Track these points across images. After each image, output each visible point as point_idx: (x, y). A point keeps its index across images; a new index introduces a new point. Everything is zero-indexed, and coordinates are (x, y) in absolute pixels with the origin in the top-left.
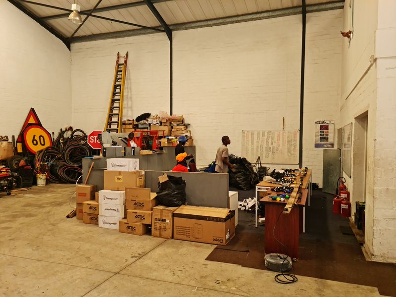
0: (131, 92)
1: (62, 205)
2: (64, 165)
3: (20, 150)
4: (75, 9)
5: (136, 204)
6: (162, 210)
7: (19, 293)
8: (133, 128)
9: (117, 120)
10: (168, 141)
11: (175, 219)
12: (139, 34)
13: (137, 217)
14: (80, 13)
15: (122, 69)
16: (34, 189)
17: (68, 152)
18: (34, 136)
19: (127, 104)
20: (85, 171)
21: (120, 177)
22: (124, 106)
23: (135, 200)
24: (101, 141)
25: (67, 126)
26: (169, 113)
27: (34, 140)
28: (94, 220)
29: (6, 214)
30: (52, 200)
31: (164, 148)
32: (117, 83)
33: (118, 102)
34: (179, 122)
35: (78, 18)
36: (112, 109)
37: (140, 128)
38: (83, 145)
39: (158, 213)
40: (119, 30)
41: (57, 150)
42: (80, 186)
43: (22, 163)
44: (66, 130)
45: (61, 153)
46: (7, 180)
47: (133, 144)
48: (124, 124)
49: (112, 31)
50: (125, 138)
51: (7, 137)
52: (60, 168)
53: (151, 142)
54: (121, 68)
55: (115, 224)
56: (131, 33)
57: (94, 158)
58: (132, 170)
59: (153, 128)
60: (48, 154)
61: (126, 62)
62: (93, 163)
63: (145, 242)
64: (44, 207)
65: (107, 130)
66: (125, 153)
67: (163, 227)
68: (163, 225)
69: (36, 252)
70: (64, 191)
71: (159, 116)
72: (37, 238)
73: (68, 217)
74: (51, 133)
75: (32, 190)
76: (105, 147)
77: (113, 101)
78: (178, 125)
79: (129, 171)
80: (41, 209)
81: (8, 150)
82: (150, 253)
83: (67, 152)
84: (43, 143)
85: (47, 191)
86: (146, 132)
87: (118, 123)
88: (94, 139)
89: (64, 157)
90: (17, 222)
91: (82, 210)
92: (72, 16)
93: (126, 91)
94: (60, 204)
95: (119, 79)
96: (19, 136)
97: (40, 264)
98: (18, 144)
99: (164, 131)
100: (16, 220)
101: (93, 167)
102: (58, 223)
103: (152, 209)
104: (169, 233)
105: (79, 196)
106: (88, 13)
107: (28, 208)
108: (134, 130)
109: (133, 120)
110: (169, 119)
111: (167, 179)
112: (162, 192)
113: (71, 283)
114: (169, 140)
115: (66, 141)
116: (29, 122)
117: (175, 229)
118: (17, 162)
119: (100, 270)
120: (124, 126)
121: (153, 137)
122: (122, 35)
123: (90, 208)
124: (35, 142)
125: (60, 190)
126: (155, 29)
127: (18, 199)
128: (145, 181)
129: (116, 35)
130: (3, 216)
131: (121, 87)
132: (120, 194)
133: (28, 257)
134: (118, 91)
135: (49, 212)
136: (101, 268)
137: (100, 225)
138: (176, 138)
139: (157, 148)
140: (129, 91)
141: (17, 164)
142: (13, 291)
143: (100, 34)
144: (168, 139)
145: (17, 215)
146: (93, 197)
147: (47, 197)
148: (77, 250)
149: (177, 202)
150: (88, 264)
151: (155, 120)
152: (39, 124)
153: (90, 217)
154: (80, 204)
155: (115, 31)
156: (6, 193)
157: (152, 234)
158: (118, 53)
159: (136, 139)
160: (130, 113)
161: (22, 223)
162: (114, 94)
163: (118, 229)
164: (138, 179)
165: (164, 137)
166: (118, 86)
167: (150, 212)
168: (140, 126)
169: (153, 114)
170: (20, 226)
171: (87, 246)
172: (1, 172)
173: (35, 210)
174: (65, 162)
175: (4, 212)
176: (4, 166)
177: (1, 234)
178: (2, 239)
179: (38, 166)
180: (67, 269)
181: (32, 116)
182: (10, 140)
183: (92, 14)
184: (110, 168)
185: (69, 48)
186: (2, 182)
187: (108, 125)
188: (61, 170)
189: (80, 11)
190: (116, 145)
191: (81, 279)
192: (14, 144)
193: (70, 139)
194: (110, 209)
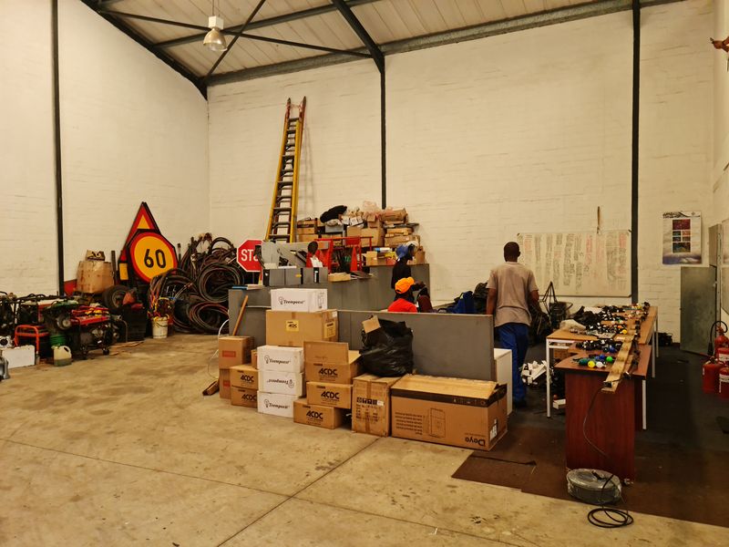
0: (312, 168)
1: (196, 372)
2: (198, 301)
3: (124, 276)
4: (214, 25)
5: (322, 371)
6: (369, 384)
7: (124, 528)
8: (316, 233)
9: (287, 220)
10: (378, 256)
11: (395, 399)
12: (325, 64)
13: (325, 394)
14: (222, 33)
15: (296, 128)
16: (148, 344)
17: (205, 279)
18: (148, 251)
19: (305, 191)
20: (234, 312)
21: (295, 322)
22: (299, 195)
23: (321, 365)
24: (259, 257)
25: (202, 232)
26: (380, 206)
27: (147, 257)
28: (250, 399)
29: (102, 388)
30: (180, 364)
31: (371, 269)
32: (287, 154)
33: (288, 187)
34: (398, 220)
35: (219, 42)
36: (278, 200)
37: (328, 234)
38: (230, 265)
39: (362, 389)
40: (290, 59)
41: (185, 275)
42: (225, 338)
43: (128, 298)
44: (201, 239)
45: (192, 281)
46: (104, 329)
47: (316, 262)
48: (300, 226)
49: (277, 61)
50: (302, 253)
51: (102, 253)
52: (191, 307)
53: (347, 259)
54: (294, 126)
55: (286, 407)
56: (312, 63)
57: (248, 288)
58: (315, 309)
59: (351, 233)
60: (170, 282)
61: (302, 115)
62: (247, 297)
63: (339, 441)
64: (164, 376)
65: (270, 237)
66: (302, 278)
67: (371, 414)
68: (372, 411)
69: (152, 455)
70: (198, 348)
71: (361, 210)
72: (154, 430)
73: (205, 393)
74: (175, 245)
75: (145, 346)
76: (267, 268)
77: (280, 186)
78: (397, 226)
79: (311, 311)
80: (160, 380)
81: (104, 277)
82: (349, 463)
83: (202, 278)
84: (162, 263)
85: (170, 348)
86: (339, 240)
87: (290, 225)
88: (248, 254)
89: (198, 287)
90: (120, 401)
91: (229, 381)
92: (209, 38)
93: (302, 167)
94: (192, 371)
95: (290, 146)
96: (122, 251)
97: (158, 477)
98: (121, 265)
99: (370, 238)
100: (117, 399)
101: (246, 305)
102: (189, 405)
103: (351, 382)
104: (382, 425)
105: (223, 356)
106: (237, 31)
107: (138, 377)
108: (317, 236)
110: (380, 216)
111: (378, 326)
112: (368, 350)
113: (213, 512)
114: (380, 254)
115: (201, 258)
116: (139, 227)
117: (394, 419)
118: (118, 297)
119: (261, 491)
120: (300, 230)
121: (352, 248)
122: (295, 67)
123: (243, 378)
124: (149, 262)
125: (191, 345)
126: (354, 54)
127: (121, 362)
128: (338, 329)
129: (284, 68)
130: (97, 392)
131: (293, 161)
132: (295, 353)
133: (136, 464)
134: (288, 167)
135: (173, 385)
136: (264, 487)
137: (259, 409)
139: (358, 269)
140: (309, 166)
141: (120, 300)
142: (113, 525)
143: (258, 67)
144: (379, 251)
145: (118, 389)
146: (248, 359)
147: (171, 357)
148: (222, 454)
149: (397, 368)
150: (241, 479)
151: (355, 218)
152: (154, 231)
154: (225, 371)
156: (100, 351)
157: (353, 427)
158: (289, 100)
160: (310, 206)
161: (130, 404)
162: (282, 173)
163: (292, 416)
164: (325, 325)
165: (370, 248)
166: (288, 158)
167: (349, 386)
168: (328, 230)
169: (351, 207)
170: (126, 409)
171: (238, 446)
172: (93, 314)
173: (150, 381)
174: (199, 295)
175: (98, 384)
176: (97, 304)
177: (94, 422)
178: (95, 433)
179: (154, 303)
180: (205, 486)
181: (143, 217)
182: (108, 259)
183: (244, 33)
184: (276, 306)
185: (205, 94)
186: (95, 332)
187: (272, 228)
188: (192, 310)
189: (222, 28)
190: (286, 265)
191: (229, 505)
192: (114, 265)
193: (207, 255)
194: (277, 381)
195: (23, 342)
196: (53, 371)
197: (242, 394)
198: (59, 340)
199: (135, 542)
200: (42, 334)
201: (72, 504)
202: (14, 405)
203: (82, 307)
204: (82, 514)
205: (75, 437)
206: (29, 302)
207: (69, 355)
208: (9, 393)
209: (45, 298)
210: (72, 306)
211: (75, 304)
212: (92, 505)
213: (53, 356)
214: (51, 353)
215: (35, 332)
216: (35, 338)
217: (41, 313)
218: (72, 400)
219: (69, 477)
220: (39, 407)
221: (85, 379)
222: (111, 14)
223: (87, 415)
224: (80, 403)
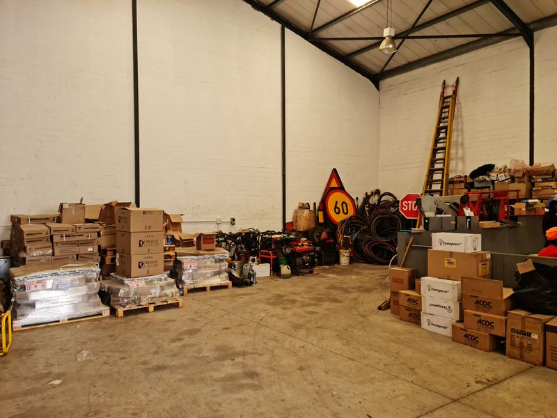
0: (462, 135)
1: (371, 292)
2: (370, 240)
3: (321, 220)
4: (388, 34)
5: (478, 302)
6: (523, 318)
7: (333, 395)
8: (466, 187)
9: (440, 178)
10: (526, 207)
11: (549, 334)
12: (477, 48)
13: (480, 322)
14: (393, 39)
15: (450, 104)
16: (337, 268)
17: (375, 223)
18: (337, 202)
19: (457, 153)
20: (401, 249)
21: (452, 260)
22: (451, 157)
23: (477, 297)
24: (420, 208)
25: (374, 189)
26: (527, 162)
27: (336, 207)
28: (415, 317)
29: (310, 295)
30: (360, 285)
31: (519, 218)
32: (442, 125)
33: (442, 151)
34: (546, 174)
35: (391, 46)
36: (433, 162)
37: (478, 188)
38: (394, 213)
39: (517, 322)
40: (445, 49)
41: (361, 220)
42: (394, 268)
43: (324, 235)
44: (372, 194)
45: (366, 225)
46: (310, 255)
47: (468, 212)
48: (451, 182)
49: (435, 52)
50: (455, 204)
51: (308, 204)
52: (366, 243)
53: (495, 209)
54: (448, 103)
55: (445, 328)
56: (464, 49)
57: (412, 231)
58: (470, 250)
59: (498, 188)
60: (351, 225)
61: (455, 92)
62: (412, 238)
63: (495, 363)
64: (349, 292)
65: (426, 192)
66: (456, 224)
67: (525, 344)
68: (526, 342)
69: (347, 348)
70: (372, 274)
71: (509, 167)
72: (346, 330)
73: (380, 308)
74: (354, 198)
75: (335, 270)
76: (427, 216)
77: (435, 151)
78: (545, 180)
79: (467, 252)
80: (347, 294)
81: (309, 220)
82: (505, 383)
83: (373, 223)
84: (345, 211)
85: (351, 273)
86: (487, 193)
87: (442, 182)
88: (408, 205)
89: (370, 229)
90: (322, 306)
91: (398, 301)
92: (383, 45)
93: (454, 134)
94: (368, 290)
95: (444, 119)
96: (320, 203)
97: (352, 364)
98: (320, 212)
99: (518, 191)
101: (411, 244)
102: (369, 315)
103: (506, 314)
104: (537, 355)
105: (394, 282)
106: (404, 35)
107: (331, 291)
108: (466, 190)
109: (466, 176)
110: (528, 171)
111: (532, 268)
112: (523, 288)
113: (394, 398)
114: (528, 205)
115: (373, 207)
116: (331, 186)
117: (549, 352)
118: (318, 234)
119: (431, 391)
120: (451, 185)
121: (500, 200)
122: (450, 54)
123: (409, 300)
124: (337, 210)
125: (366, 272)
126: (504, 35)
127: (321, 279)
128: (492, 268)
130: (308, 298)
131: (447, 130)
132: (453, 285)
133: (337, 352)
134: (442, 135)
135: (356, 299)
136: (431, 388)
137: (423, 326)
138: (542, 202)
139: (506, 218)
140: (460, 133)
141: (319, 237)
142: (325, 392)
143: (419, 60)
144: (527, 203)
145: (321, 298)
146: (413, 286)
147: (352, 279)
148: (397, 356)
149: (552, 307)
150: (413, 378)
151: (503, 174)
152: (341, 188)
154: (395, 294)
155: (440, 51)
156: (308, 271)
157: (507, 353)
158: (444, 82)
159: (471, 205)
160: (460, 166)
161: (329, 309)
162: (437, 140)
163: (450, 335)
164: (480, 264)
165: (520, 200)
166: (443, 128)
167: (504, 318)
168: (476, 185)
169: (499, 165)
170: (327, 312)
171: (408, 352)
172: (302, 245)
173: (340, 295)
174: (371, 235)
175: (308, 293)
176: (305, 239)
177: (308, 319)
178: (309, 325)
179: (341, 239)
180: (386, 378)
181: (334, 179)
182: (312, 208)
183: (409, 35)
184: (436, 246)
185: (377, 87)
186: (305, 257)
187: (427, 185)
188: (367, 245)
189: (393, 35)
190: (441, 214)
191: (406, 396)
192: (315, 212)
193: (377, 206)
194: (438, 306)
195: (263, 261)
196: (281, 281)
197: (408, 312)
198: (284, 261)
199: (341, 407)
200: (274, 257)
201: (299, 372)
202: (260, 301)
203: (297, 240)
204: (306, 380)
205: (297, 327)
206: (267, 236)
207: (289, 271)
208: (257, 293)
209: (275, 233)
210: (292, 240)
211: (294, 238)
212: (312, 375)
214: (279, 270)
215: (270, 255)
216: (270, 259)
217: (274, 243)
218: (293, 302)
219: (295, 354)
220: (274, 304)
221: (299, 289)
223: (303, 313)
224: (298, 304)
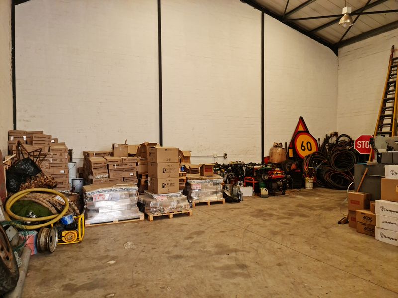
1: (332, 210)
2: (330, 170)
3: (291, 155)
4: (346, 12)
7: (305, 287)
9: (390, 122)
14: (350, 15)
16: (303, 191)
17: (334, 158)
18: (303, 142)
20: (357, 178)
24: (373, 146)
25: (332, 131)
27: (302, 146)
28: (369, 231)
29: (283, 211)
30: (322, 204)
32: (391, 80)
33: (391, 101)
35: (348, 21)
36: (383, 109)
38: (349, 150)
40: (394, 21)
41: (323, 155)
42: (351, 193)
43: (293, 166)
44: (332, 135)
45: (327, 159)
46: (282, 181)
49: (385, 24)
51: (281, 143)
52: (326, 173)
54: (396, 63)
55: (396, 240)
57: (367, 164)
60: (314, 159)
62: (367, 169)
64: (314, 210)
65: (377, 133)
69: (314, 251)
70: (332, 196)
72: (313, 238)
73: (340, 223)
74: (317, 139)
75: (302, 192)
76: (379, 152)
77: (385, 101)
80: (312, 211)
81: (282, 155)
83: (332, 157)
84: (310, 149)
85: (315, 195)
87: (391, 125)
88: (362, 144)
89: (330, 162)
90: (293, 219)
91: (355, 218)
92: (342, 20)
94: (329, 209)
95: (393, 75)
96: (290, 143)
97: (320, 264)
98: (290, 149)
100: (292, 218)
101: (366, 174)
102: (331, 227)
105: (351, 203)
106: (358, 12)
107: (300, 208)
113: (354, 292)
115: (332, 146)
116: (299, 130)
118: (288, 166)
119: (385, 288)
123: (365, 217)
124: (303, 148)
125: (327, 194)
127: (291, 199)
129: (389, 27)
130: (282, 213)
131: (395, 84)
133: (307, 254)
134: (391, 89)
135: (320, 215)
136: (386, 286)
137: (376, 238)
141: (289, 168)
142: (299, 284)
143: (371, 30)
145: (291, 213)
146: (367, 207)
147: (316, 200)
148: (355, 260)
150: (370, 278)
152: (306, 131)
153: (365, 227)
154: (352, 212)
155: (389, 22)
156: (281, 193)
158: (393, 47)
161: (298, 222)
162: (387, 92)
166: (392, 83)
170: (297, 224)
171: (365, 258)
172: (277, 174)
173: (307, 211)
174: (331, 167)
175: (282, 209)
176: (278, 169)
177: (282, 228)
178: (283, 233)
179: (306, 169)
180: (347, 276)
181: (301, 124)
182: (284, 147)
183: (364, 12)
184: (388, 176)
185: (336, 53)
186: (278, 183)
187: (378, 128)
188: (327, 175)
189: (350, 13)
190: (392, 150)
191: (364, 291)
192: (286, 150)
193: (335, 144)
194: (389, 223)
195: (247, 185)
196: (260, 200)
197: (364, 227)
198: (263, 185)
199: (312, 296)
200: (256, 182)
201: (277, 267)
202: (246, 213)
203: (272, 170)
204: (283, 273)
205: (274, 234)
206: (250, 166)
207: (267, 193)
208: (244, 207)
209: (256, 165)
210: (269, 170)
211: (270, 169)
212: (287, 270)
213: (260, 192)
214: (259, 191)
215: (252, 180)
216: (252, 183)
217: (255, 171)
218: (271, 215)
219: (274, 253)
220: (257, 216)
221: (275, 206)
222: (288, 21)
223: (279, 223)
224: (275, 217)
